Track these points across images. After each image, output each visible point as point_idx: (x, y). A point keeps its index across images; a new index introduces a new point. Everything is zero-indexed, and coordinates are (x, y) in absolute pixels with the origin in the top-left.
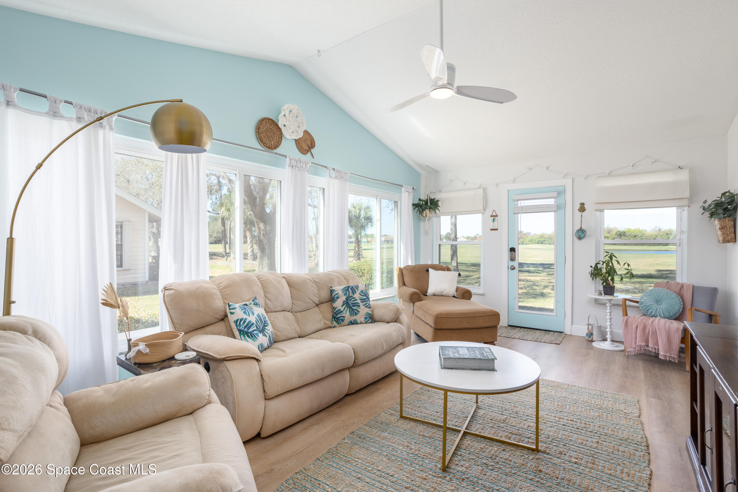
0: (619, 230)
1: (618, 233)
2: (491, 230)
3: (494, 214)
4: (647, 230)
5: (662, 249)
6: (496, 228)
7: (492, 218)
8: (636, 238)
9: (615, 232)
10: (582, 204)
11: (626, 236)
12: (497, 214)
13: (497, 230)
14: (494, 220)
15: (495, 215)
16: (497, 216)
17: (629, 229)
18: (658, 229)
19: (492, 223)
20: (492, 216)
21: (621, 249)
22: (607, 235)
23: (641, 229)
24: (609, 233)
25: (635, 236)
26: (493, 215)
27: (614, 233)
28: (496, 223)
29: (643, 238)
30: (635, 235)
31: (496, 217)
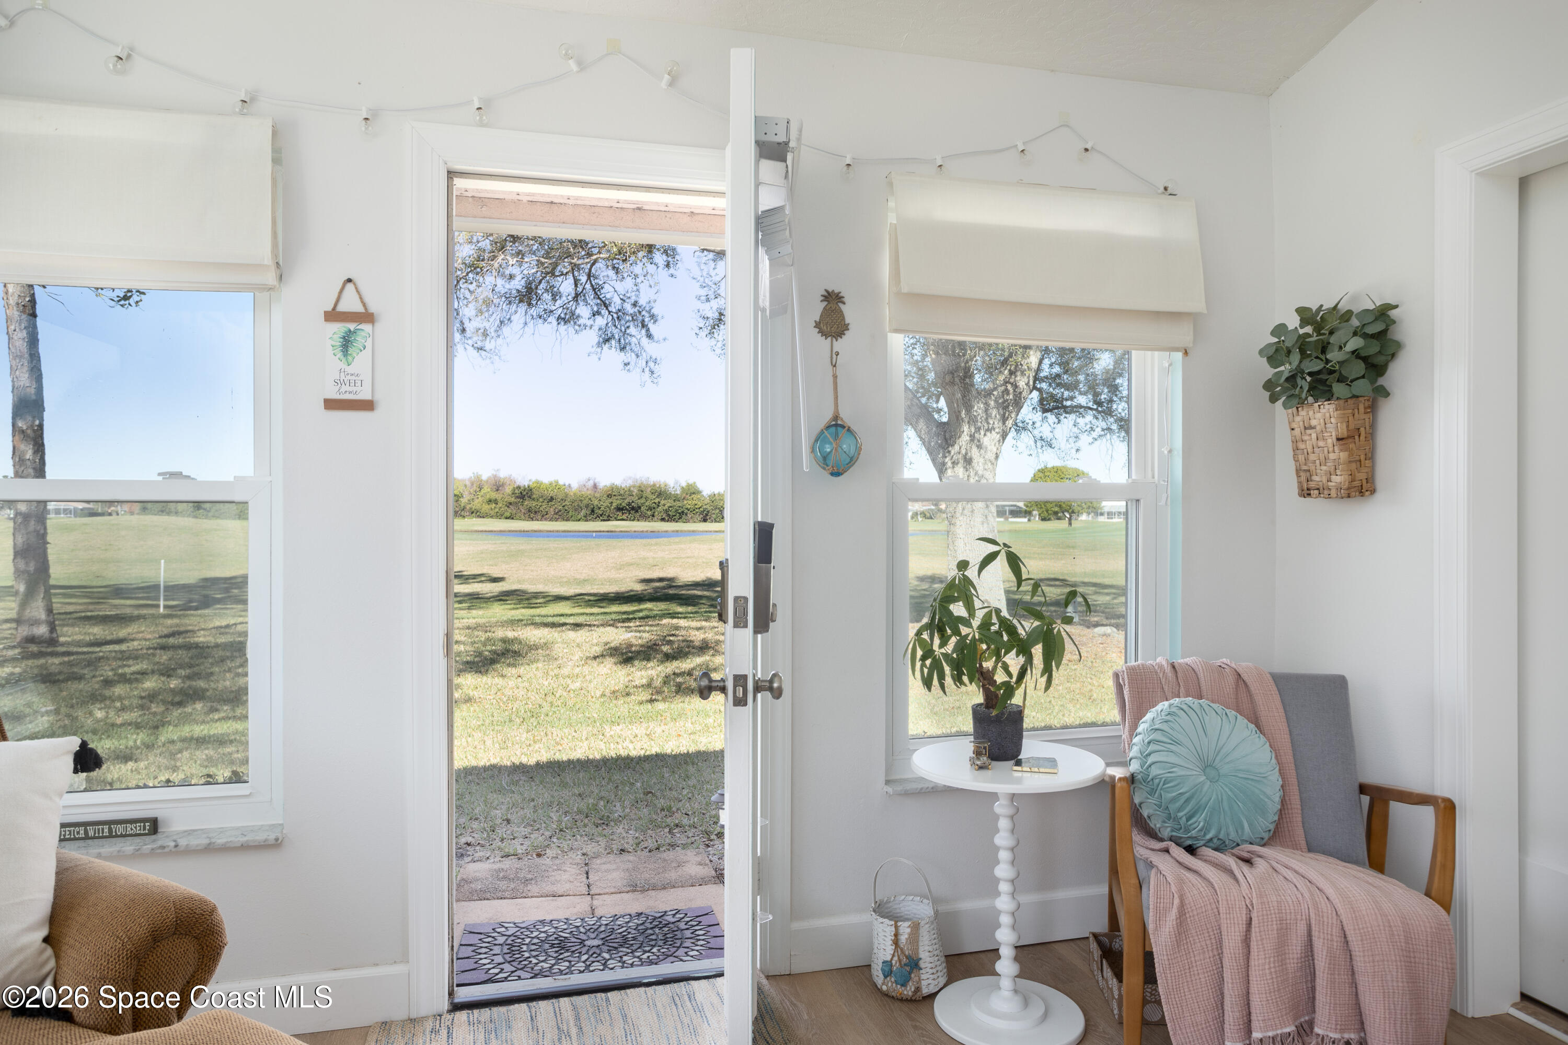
0: (518, 484)
1: (517, 491)
2: (331, 404)
3: (350, 303)
4: (572, 486)
5: (602, 529)
6: (365, 395)
7: (339, 328)
8: (553, 503)
9: (511, 488)
10: (833, 299)
11: (534, 499)
12: (372, 308)
13: (367, 405)
14: (346, 343)
15: (359, 308)
16: (367, 317)
17: (537, 482)
18: (591, 483)
19: (333, 362)
20: (333, 316)
21: (526, 529)
22: (494, 495)
23: (561, 483)
24: (497, 490)
25: (552, 499)
26: (341, 308)
27: (508, 490)
28: (361, 362)
29: (567, 503)
30: (551, 497)
31: (367, 327)
